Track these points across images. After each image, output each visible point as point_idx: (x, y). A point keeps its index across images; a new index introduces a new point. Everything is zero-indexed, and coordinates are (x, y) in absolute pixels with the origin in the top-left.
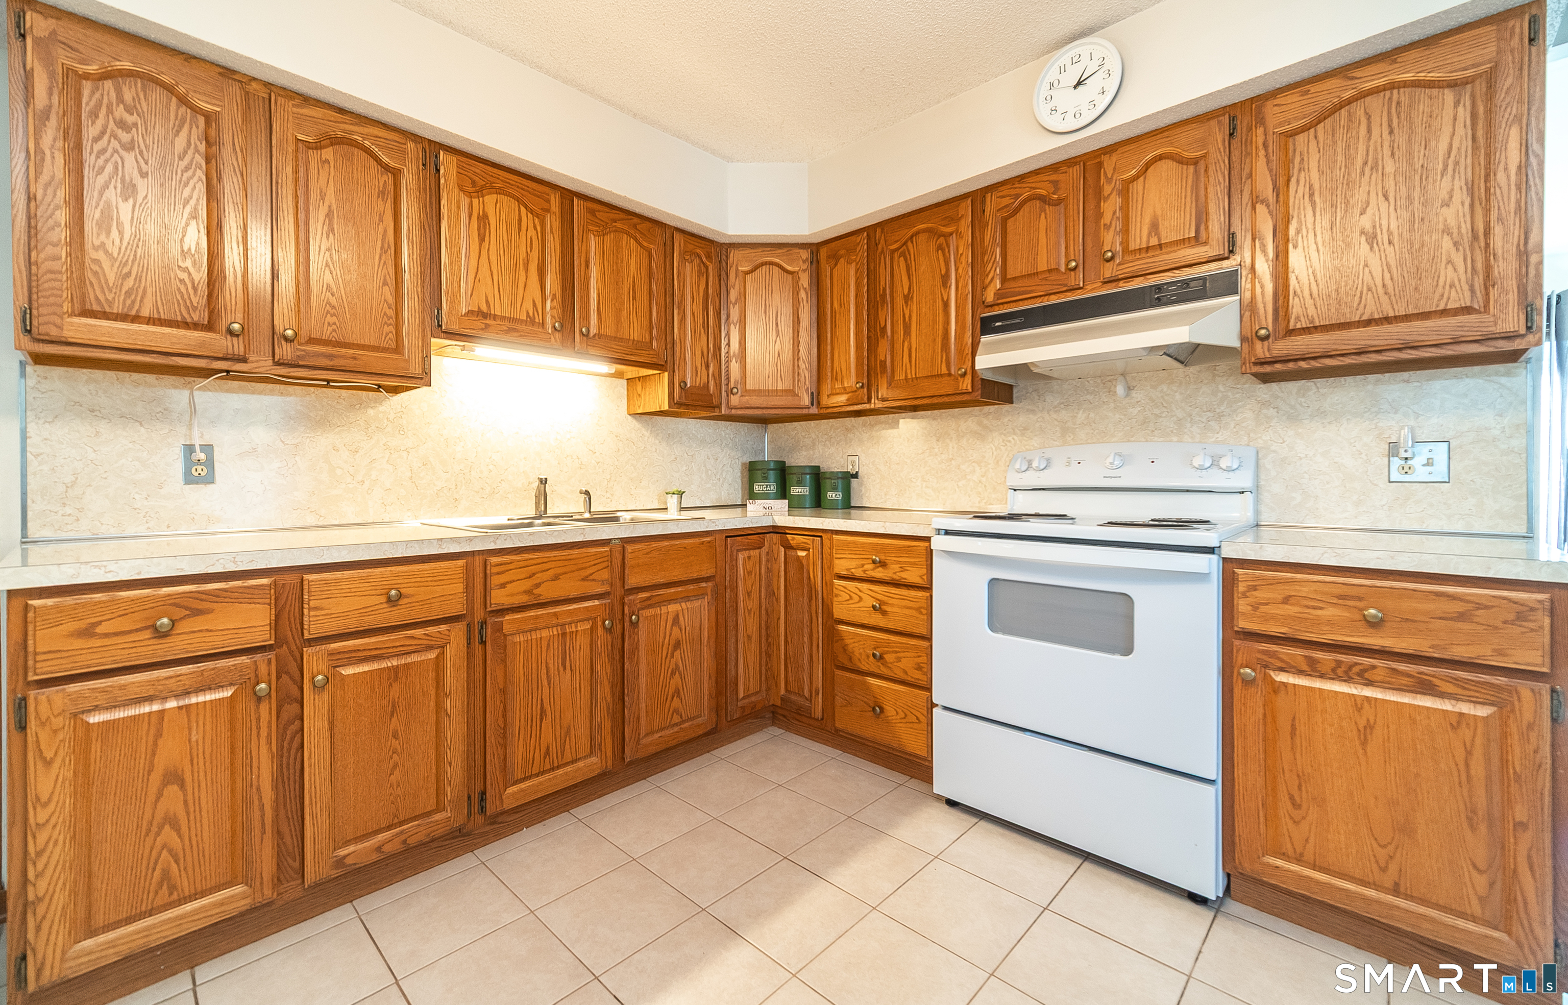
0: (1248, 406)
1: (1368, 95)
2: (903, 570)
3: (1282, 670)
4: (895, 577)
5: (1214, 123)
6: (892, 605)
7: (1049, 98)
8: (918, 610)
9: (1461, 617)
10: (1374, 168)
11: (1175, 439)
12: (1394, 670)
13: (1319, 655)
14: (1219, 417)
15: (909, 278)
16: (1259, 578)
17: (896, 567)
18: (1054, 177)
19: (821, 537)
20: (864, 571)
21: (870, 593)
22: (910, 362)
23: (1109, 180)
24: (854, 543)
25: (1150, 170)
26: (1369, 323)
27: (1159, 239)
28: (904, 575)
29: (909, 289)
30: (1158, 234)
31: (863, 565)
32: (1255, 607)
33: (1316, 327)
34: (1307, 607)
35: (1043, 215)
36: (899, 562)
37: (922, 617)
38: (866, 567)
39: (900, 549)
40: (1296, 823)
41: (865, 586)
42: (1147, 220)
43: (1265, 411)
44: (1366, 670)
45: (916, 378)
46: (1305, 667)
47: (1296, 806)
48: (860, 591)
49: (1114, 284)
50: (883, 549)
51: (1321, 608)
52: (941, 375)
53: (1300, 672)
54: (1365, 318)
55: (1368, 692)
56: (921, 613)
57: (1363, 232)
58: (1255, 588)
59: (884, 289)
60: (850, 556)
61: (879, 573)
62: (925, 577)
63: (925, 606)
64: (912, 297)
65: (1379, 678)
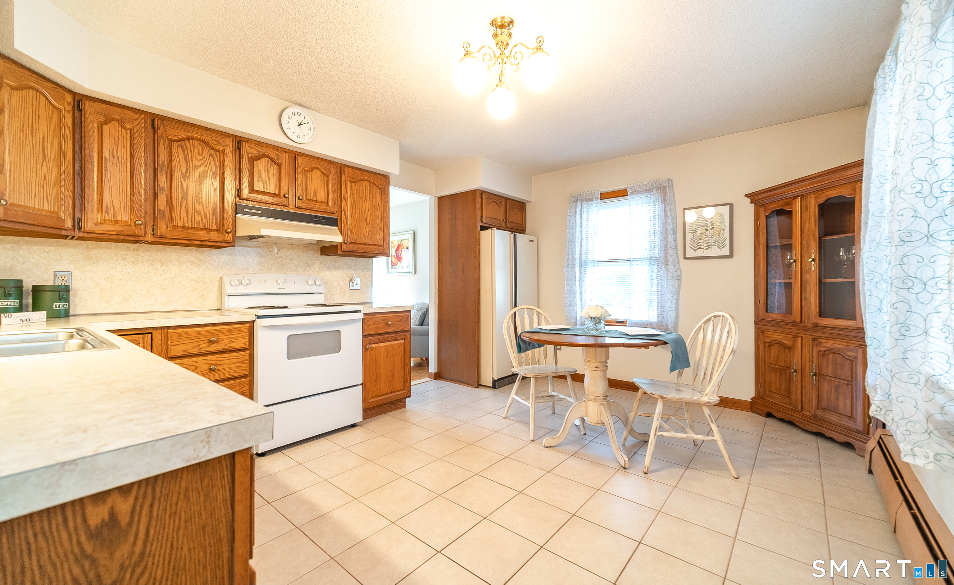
0: (317, 263)
1: (365, 180)
2: (232, 342)
3: (373, 344)
4: (226, 347)
5: (332, 165)
6: (224, 364)
7: (287, 121)
8: (243, 362)
9: (400, 321)
10: (367, 202)
11: (295, 273)
12: (392, 336)
13: (380, 337)
14: (309, 266)
15: (187, 163)
16: (368, 318)
17: (227, 342)
18: (277, 153)
19: (151, 333)
20: (200, 349)
21: (205, 362)
22: (187, 217)
23: (300, 167)
24: (191, 332)
25: (314, 171)
26: (366, 244)
27: (317, 199)
28: (232, 345)
29: (187, 170)
30: (316, 196)
31: (199, 346)
32: (368, 327)
33: (356, 243)
34: (378, 324)
35: (272, 167)
36: (229, 338)
37: (245, 365)
38: (201, 346)
39: (229, 331)
40: (375, 386)
41: (200, 359)
42: (313, 190)
43: (321, 265)
44: (387, 338)
45: (192, 228)
46: (378, 341)
47: (375, 381)
48: (196, 362)
49: (300, 209)
50: (217, 332)
51: (380, 324)
52: (212, 230)
53: (377, 343)
54: (365, 243)
55: (388, 343)
56: (245, 363)
57: (365, 219)
58: (367, 321)
59: (163, 162)
60: (186, 342)
61: (213, 348)
62: (247, 343)
63: (247, 358)
64: (189, 176)
65: (389, 339)
